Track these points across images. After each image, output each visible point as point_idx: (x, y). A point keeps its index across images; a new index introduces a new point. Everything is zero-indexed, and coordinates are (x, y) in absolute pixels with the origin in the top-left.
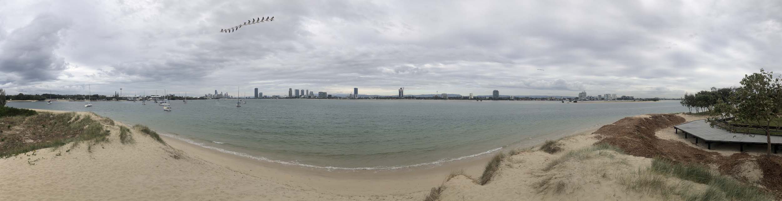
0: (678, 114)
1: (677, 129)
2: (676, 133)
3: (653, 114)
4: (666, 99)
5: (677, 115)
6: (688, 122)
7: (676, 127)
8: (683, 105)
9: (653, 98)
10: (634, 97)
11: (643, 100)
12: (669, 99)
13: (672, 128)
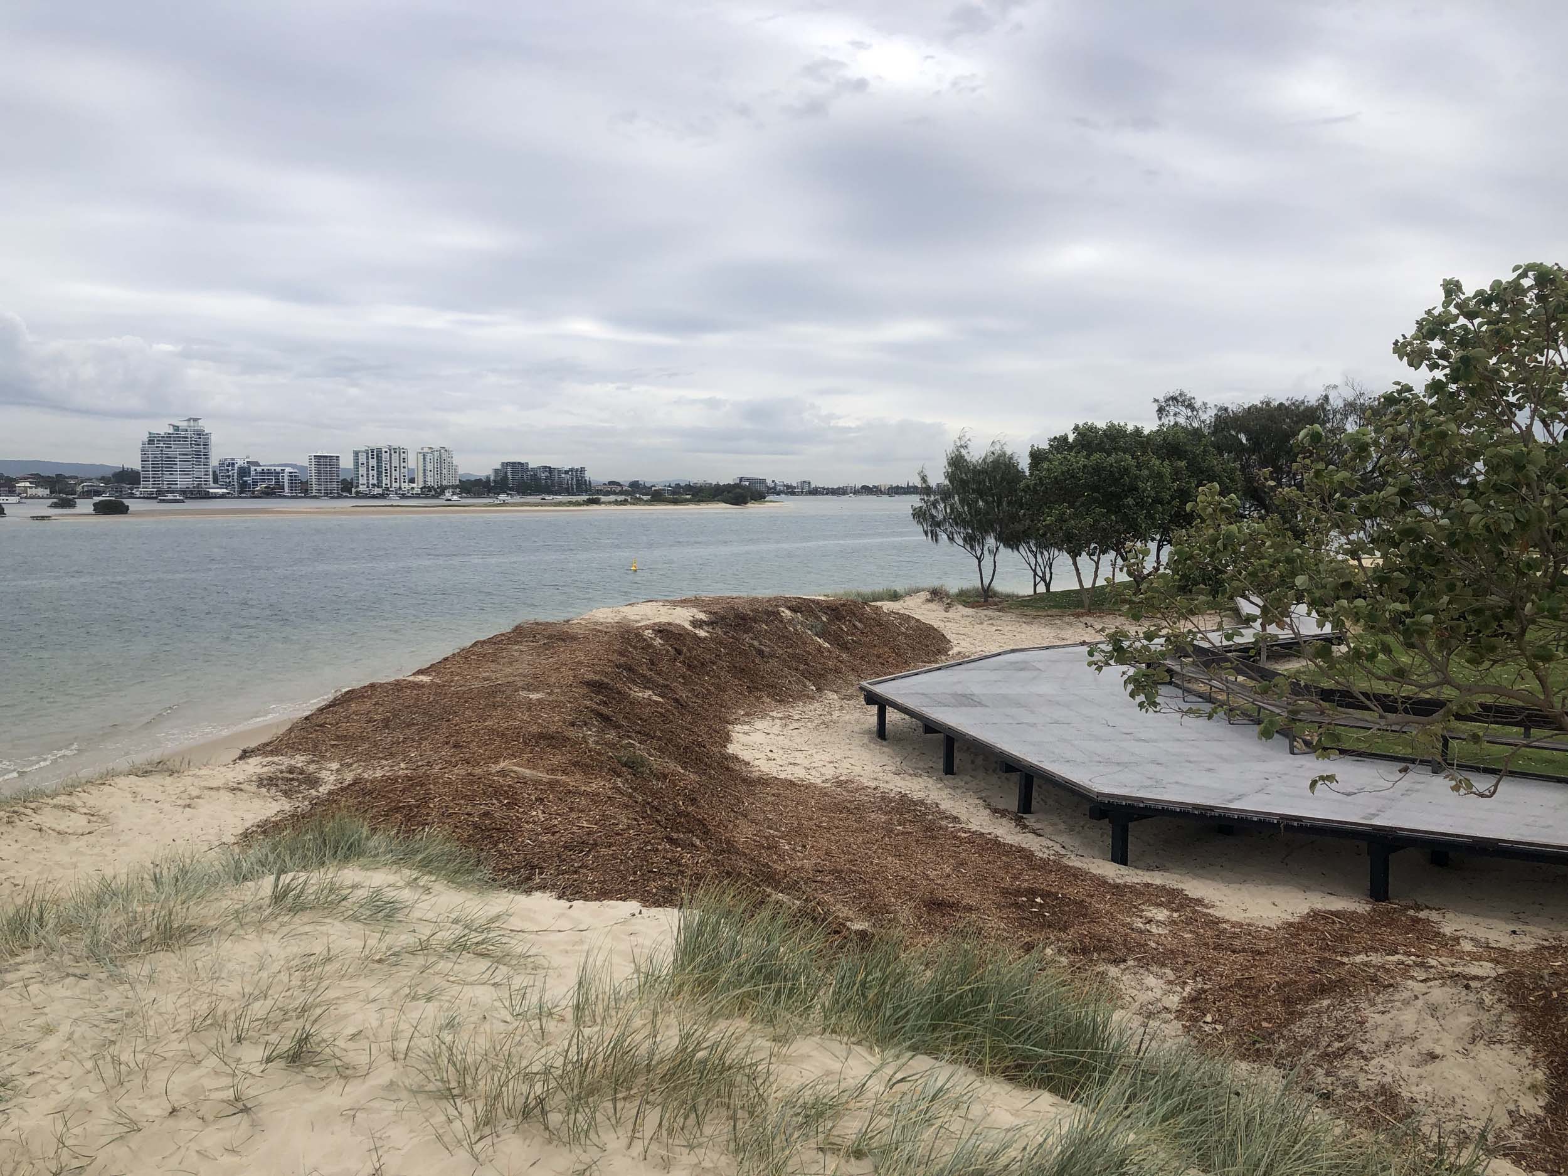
0: (895, 597)
1: (881, 703)
2: (881, 732)
3: (717, 601)
4: (815, 492)
5: (887, 606)
6: (964, 661)
7: (879, 689)
8: (935, 537)
9: (723, 482)
10: (588, 475)
11: (657, 496)
12: (834, 492)
13: (850, 698)
